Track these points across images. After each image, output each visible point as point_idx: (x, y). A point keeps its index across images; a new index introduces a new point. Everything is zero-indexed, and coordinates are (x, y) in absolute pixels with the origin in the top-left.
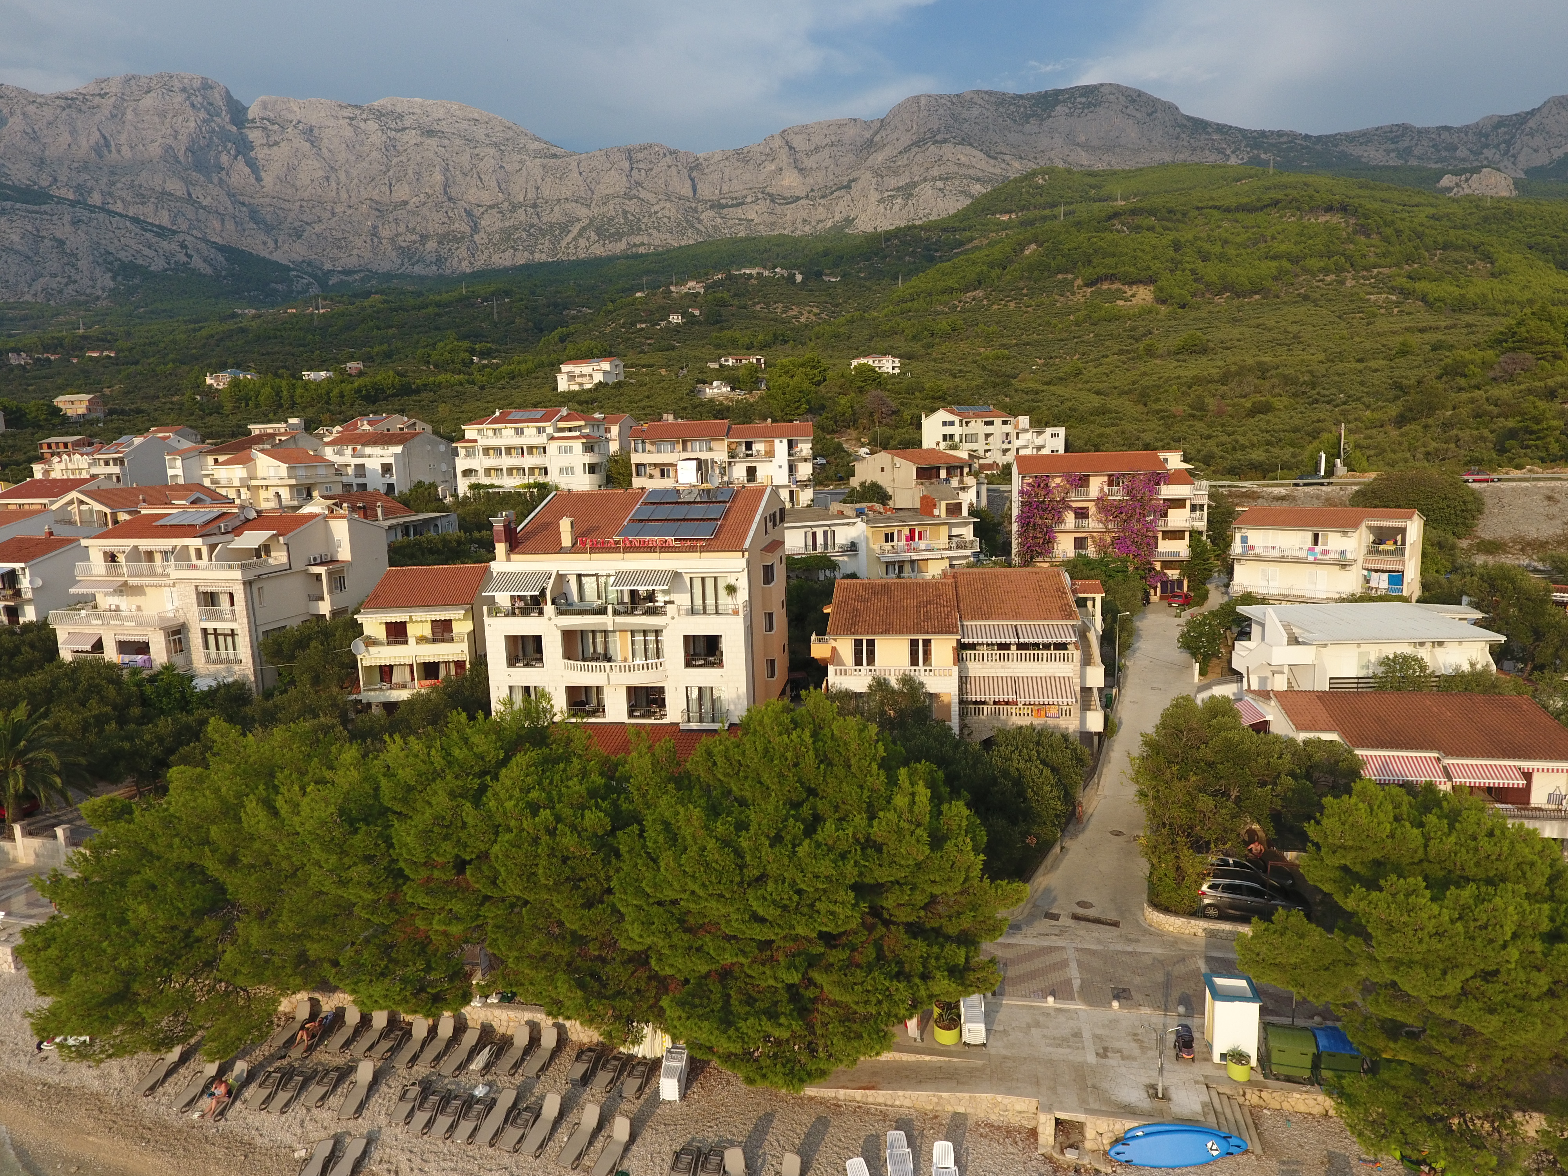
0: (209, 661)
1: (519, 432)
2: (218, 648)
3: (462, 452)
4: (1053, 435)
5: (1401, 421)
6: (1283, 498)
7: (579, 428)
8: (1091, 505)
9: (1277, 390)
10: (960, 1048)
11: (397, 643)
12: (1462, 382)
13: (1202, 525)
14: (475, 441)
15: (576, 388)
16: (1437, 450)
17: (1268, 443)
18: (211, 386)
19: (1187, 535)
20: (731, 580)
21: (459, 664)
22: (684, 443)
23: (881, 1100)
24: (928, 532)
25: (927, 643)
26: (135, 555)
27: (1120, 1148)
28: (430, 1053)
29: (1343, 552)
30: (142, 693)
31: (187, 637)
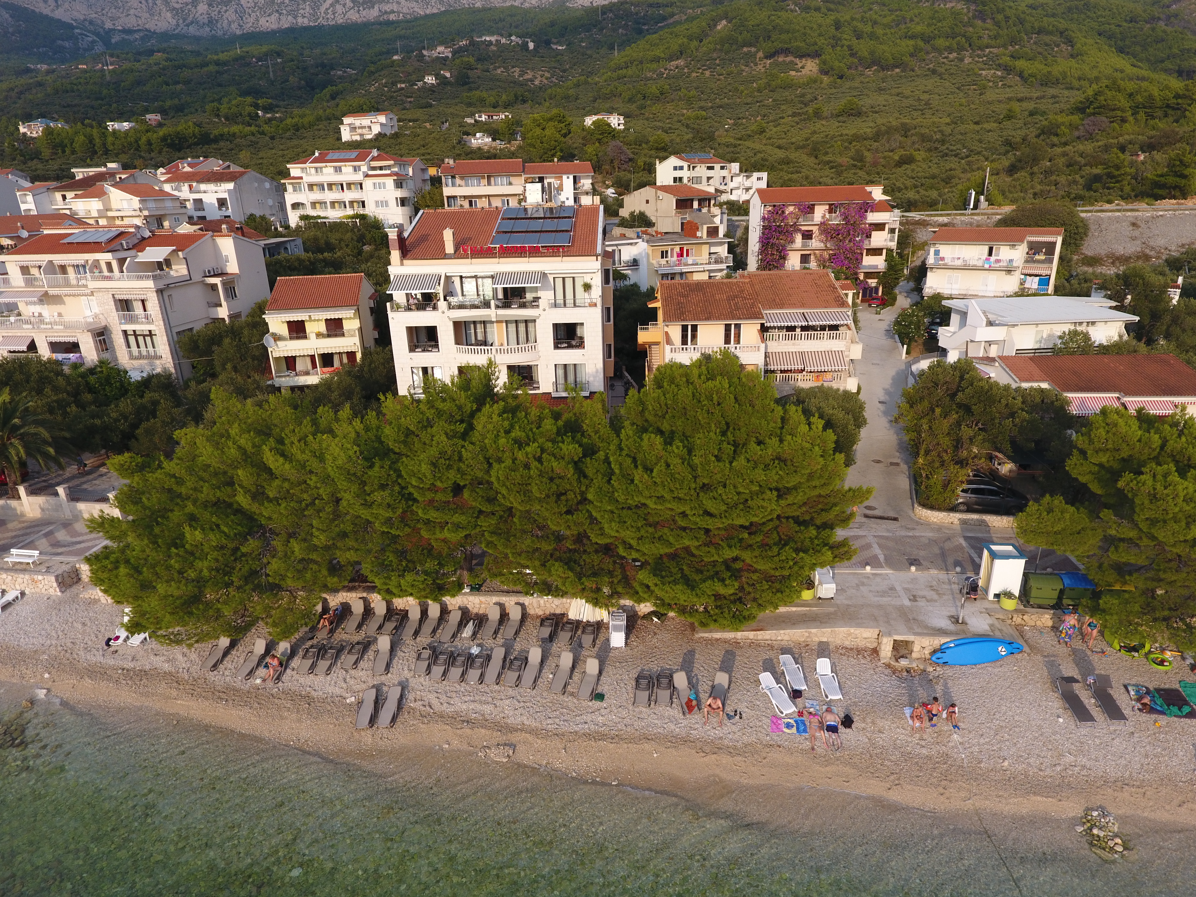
0: (132, 357)
1: (338, 170)
2: (138, 347)
3: (290, 188)
4: (759, 179)
5: (1012, 170)
6: (945, 225)
7: (389, 167)
8: (815, 229)
9: (916, 146)
10: (815, 602)
11: (298, 338)
12: (1055, 139)
13: (893, 245)
14: (301, 178)
15: (358, 138)
16: (1042, 191)
17: (916, 187)
18: (25, 134)
19: (884, 251)
20: (587, 280)
21: (351, 355)
22: (489, 177)
23: (768, 637)
24: (694, 249)
25: (738, 326)
26: (51, 268)
27: (939, 655)
28: (427, 628)
29: (1011, 261)
30: (87, 383)
31: (110, 338)
